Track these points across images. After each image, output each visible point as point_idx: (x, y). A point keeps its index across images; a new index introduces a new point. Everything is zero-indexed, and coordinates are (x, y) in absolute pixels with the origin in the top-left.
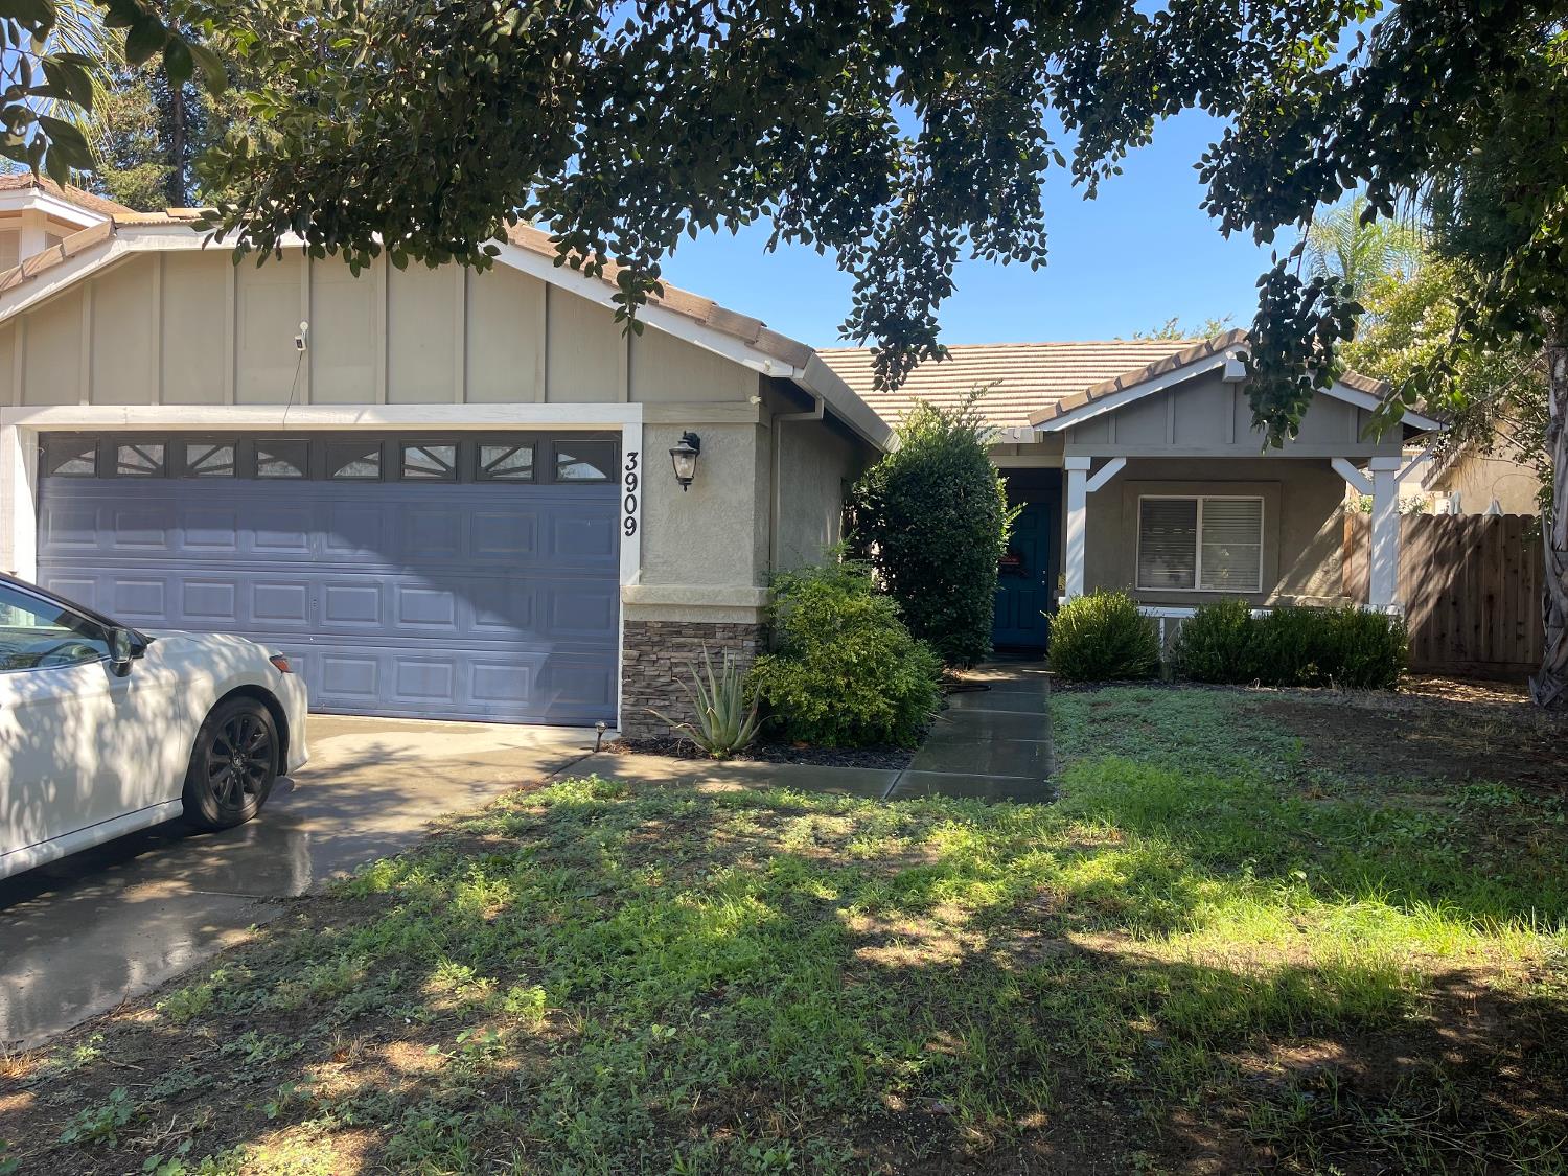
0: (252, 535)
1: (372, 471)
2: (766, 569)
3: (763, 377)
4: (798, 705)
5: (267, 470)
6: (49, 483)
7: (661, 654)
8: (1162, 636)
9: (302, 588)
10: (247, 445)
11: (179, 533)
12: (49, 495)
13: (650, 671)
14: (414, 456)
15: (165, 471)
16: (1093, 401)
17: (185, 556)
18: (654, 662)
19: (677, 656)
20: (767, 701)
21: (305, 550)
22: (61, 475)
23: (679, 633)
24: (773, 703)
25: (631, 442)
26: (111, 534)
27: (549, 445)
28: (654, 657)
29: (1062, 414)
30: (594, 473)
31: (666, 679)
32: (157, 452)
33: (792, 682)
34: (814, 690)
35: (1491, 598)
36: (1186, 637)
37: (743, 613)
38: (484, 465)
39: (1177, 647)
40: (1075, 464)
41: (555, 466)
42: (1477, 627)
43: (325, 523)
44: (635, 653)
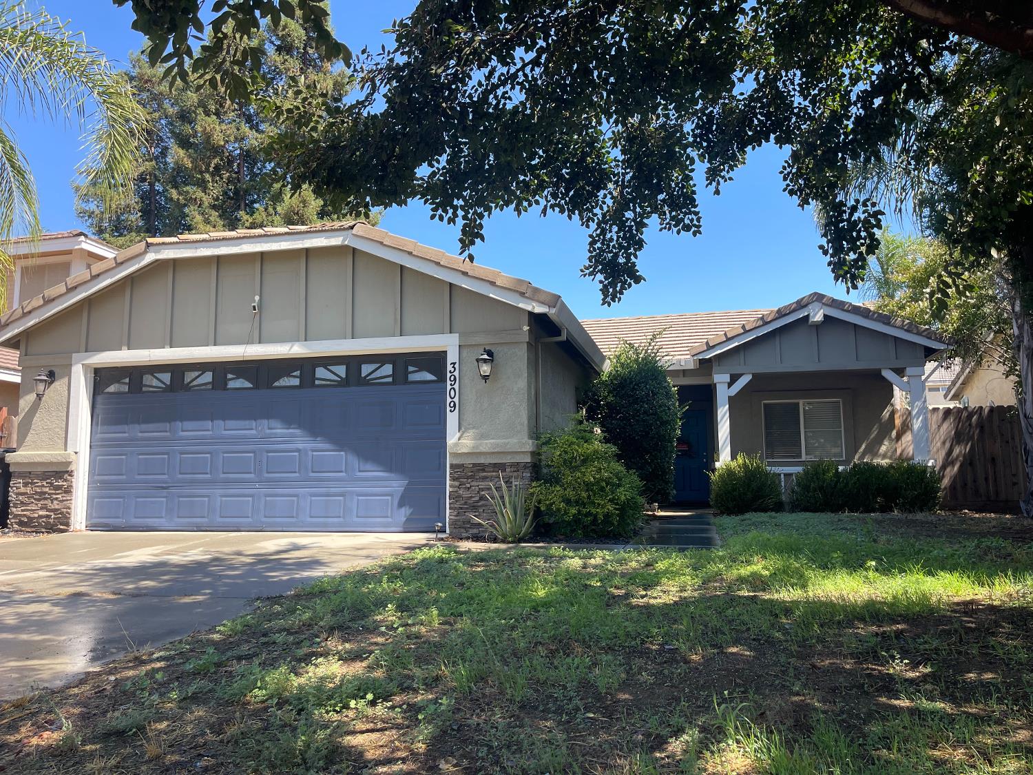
0: (221, 423)
1: (296, 382)
2: (535, 430)
3: (531, 314)
4: (559, 510)
5: (231, 385)
6: (99, 399)
7: (473, 484)
8: (783, 484)
9: (252, 455)
10: (221, 370)
11: (179, 424)
12: (99, 406)
13: (466, 494)
14: (321, 372)
15: (171, 388)
16: (729, 339)
17: (182, 439)
18: (469, 488)
19: (483, 484)
20: (538, 508)
21: (254, 432)
22: (108, 393)
23: (483, 470)
24: (542, 509)
25: (452, 357)
26: (137, 426)
27: (401, 362)
28: (468, 485)
29: (710, 348)
30: (429, 377)
31: (477, 499)
32: (166, 377)
33: (554, 497)
34: (568, 502)
35: (993, 459)
36: (799, 484)
37: (522, 456)
38: (363, 375)
39: (793, 492)
40: (720, 379)
41: (407, 373)
42: (986, 479)
43: (266, 413)
44: (457, 483)
